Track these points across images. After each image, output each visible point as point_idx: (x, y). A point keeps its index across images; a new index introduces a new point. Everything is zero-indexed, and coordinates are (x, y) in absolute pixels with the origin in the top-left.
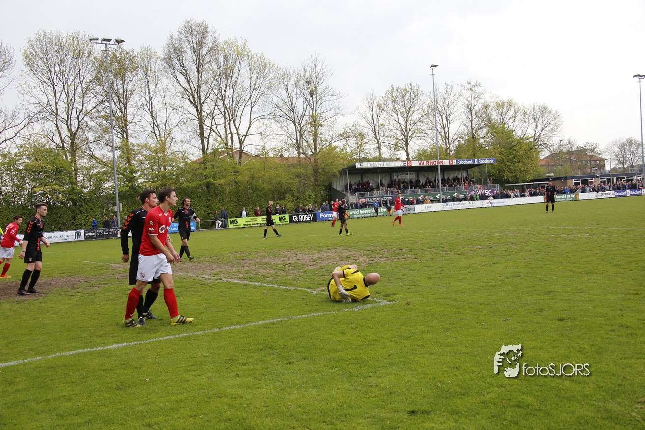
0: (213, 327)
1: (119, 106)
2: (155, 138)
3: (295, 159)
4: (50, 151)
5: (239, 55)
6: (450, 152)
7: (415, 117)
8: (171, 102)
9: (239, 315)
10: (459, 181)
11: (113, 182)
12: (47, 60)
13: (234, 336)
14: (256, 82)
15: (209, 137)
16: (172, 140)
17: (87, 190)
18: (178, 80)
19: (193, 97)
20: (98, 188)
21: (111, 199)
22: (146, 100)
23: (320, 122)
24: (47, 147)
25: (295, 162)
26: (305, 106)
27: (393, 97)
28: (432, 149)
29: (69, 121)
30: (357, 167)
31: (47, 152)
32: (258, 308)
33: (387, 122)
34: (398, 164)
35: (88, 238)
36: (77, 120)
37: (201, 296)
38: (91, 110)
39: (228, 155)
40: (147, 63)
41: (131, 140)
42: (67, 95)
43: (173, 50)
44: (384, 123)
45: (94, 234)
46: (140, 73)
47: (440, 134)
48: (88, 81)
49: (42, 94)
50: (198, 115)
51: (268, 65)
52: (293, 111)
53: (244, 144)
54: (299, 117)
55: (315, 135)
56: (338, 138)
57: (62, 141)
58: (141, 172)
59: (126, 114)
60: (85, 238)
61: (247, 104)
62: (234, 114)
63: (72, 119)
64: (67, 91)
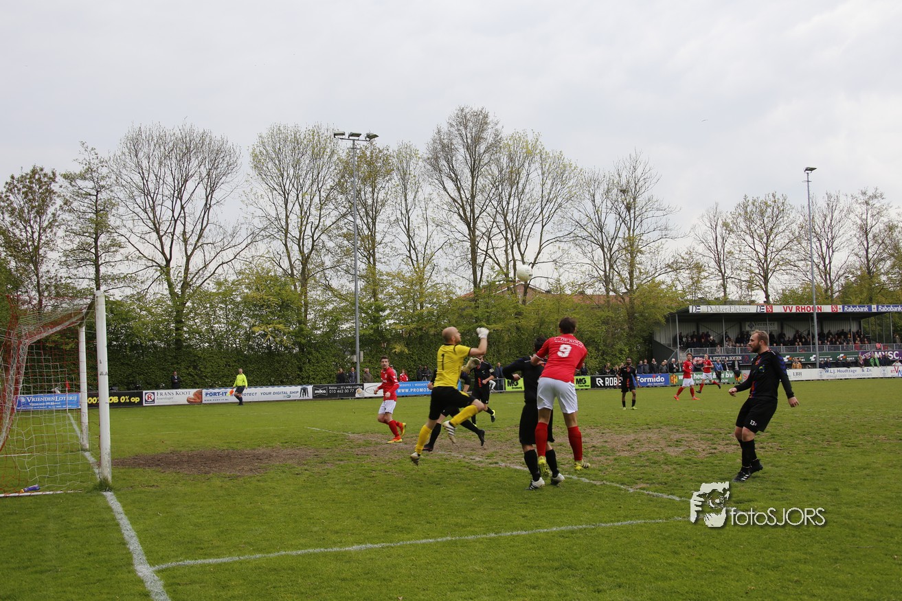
0: (488, 530)
1: (366, 221)
2: (411, 264)
3: (602, 297)
4: (276, 279)
5: (529, 155)
6: (832, 294)
7: (779, 241)
8: (434, 216)
9: (524, 517)
10: (846, 337)
11: (353, 323)
12: (279, 161)
13: (518, 546)
14: (551, 190)
15: (483, 265)
16: (434, 268)
17: (319, 332)
18: (444, 187)
19: (464, 210)
20: (333, 330)
21: (349, 344)
22: (402, 213)
23: (640, 247)
24: (273, 274)
25: (602, 302)
26: (618, 224)
27: (746, 212)
28: (805, 289)
29: (301, 240)
30: (691, 311)
31: (271, 280)
32: (550, 508)
33: (737, 248)
34: (752, 309)
35: (317, 397)
36: (311, 239)
37: (469, 486)
38: (330, 226)
39: (508, 290)
40: (405, 165)
41: (379, 266)
42: (300, 206)
43: (439, 147)
44: (733, 250)
45: (325, 392)
46: (395, 177)
47: (818, 267)
48: (329, 187)
49: (270, 205)
50: (469, 235)
51: (568, 168)
52: (601, 232)
54: (609, 240)
55: (632, 266)
56: (664, 269)
57: (292, 266)
58: (390, 310)
59: (375, 232)
60: (313, 397)
61: (538, 220)
62: (519, 234)
63: (305, 237)
64: (300, 201)
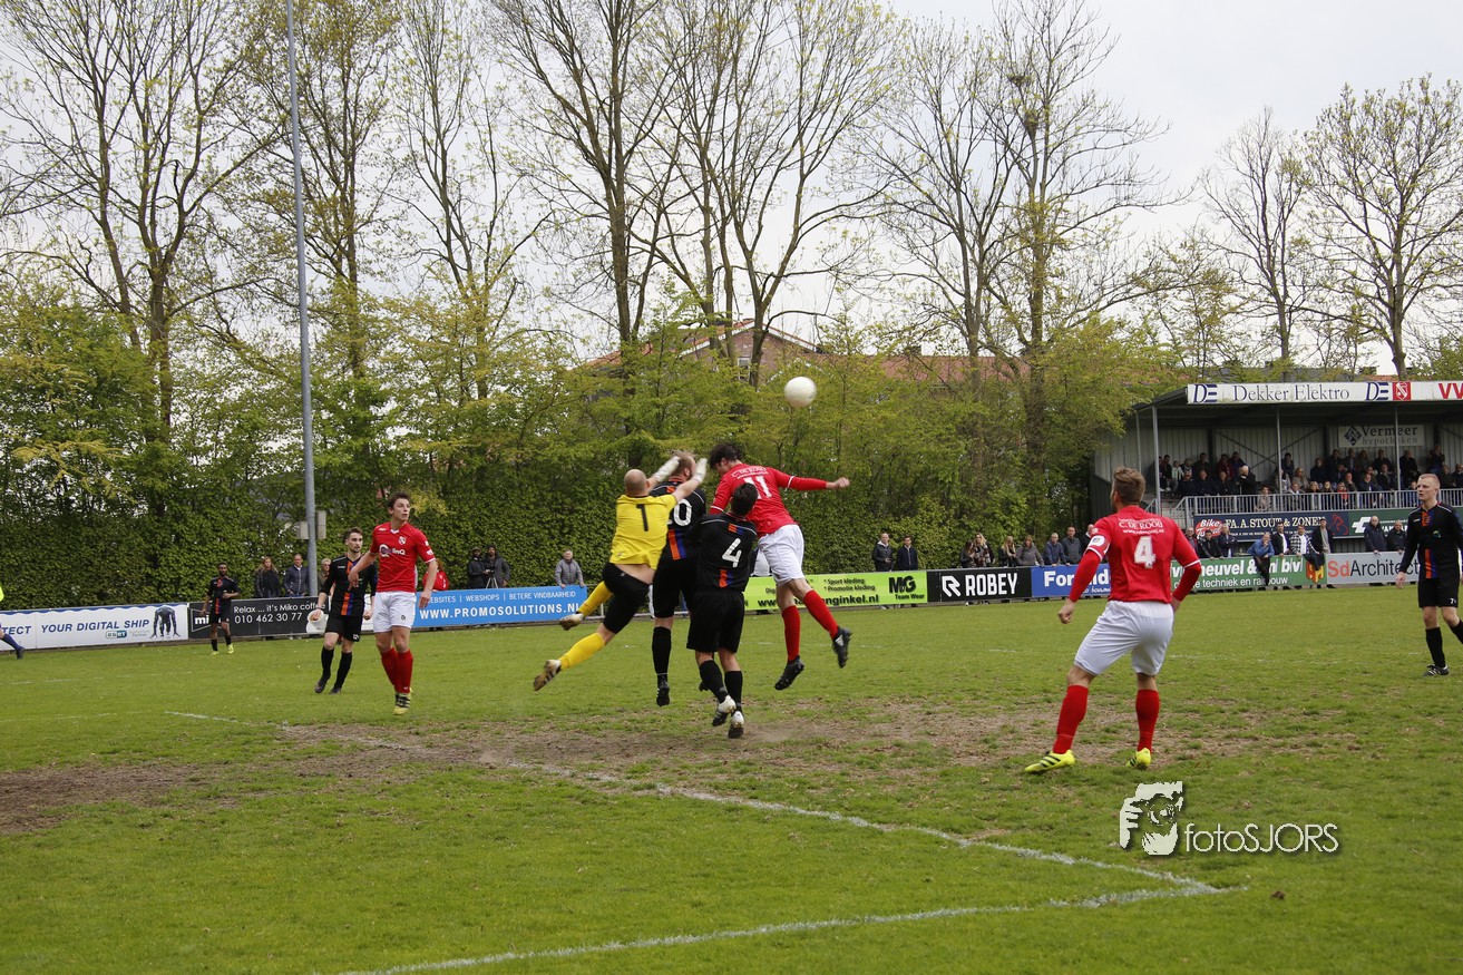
0: (606, 937)
1: (327, 161)
2: (453, 278)
3: (958, 364)
4: (77, 316)
7: (1434, 209)
8: (513, 148)
11: (297, 436)
14: (824, 78)
15: (645, 280)
16: (514, 289)
17: (203, 461)
18: (539, 71)
19: (593, 133)
20: (244, 454)
21: (287, 494)
22: (424, 138)
23: (1059, 230)
24: (68, 302)
25: (958, 376)
26: (1002, 170)
29: (148, 211)
30: (1191, 400)
31: (65, 320)
33: (1320, 229)
34: (1356, 392)
35: (196, 633)
36: (175, 208)
37: (576, 839)
38: (229, 172)
39: (711, 347)
40: (430, 6)
41: (366, 284)
42: (141, 115)
44: (1308, 236)
46: (405, 40)
48: (221, 65)
49: (56, 111)
50: (608, 199)
51: (869, 18)
52: (958, 190)
53: (774, 308)
55: (1037, 280)
56: (1122, 290)
57: (123, 282)
58: (398, 400)
59: (353, 191)
60: (189, 636)
61: (789, 161)
62: (740, 197)
63: (158, 203)
64: (142, 103)
